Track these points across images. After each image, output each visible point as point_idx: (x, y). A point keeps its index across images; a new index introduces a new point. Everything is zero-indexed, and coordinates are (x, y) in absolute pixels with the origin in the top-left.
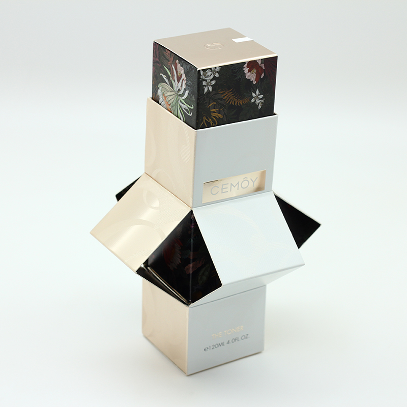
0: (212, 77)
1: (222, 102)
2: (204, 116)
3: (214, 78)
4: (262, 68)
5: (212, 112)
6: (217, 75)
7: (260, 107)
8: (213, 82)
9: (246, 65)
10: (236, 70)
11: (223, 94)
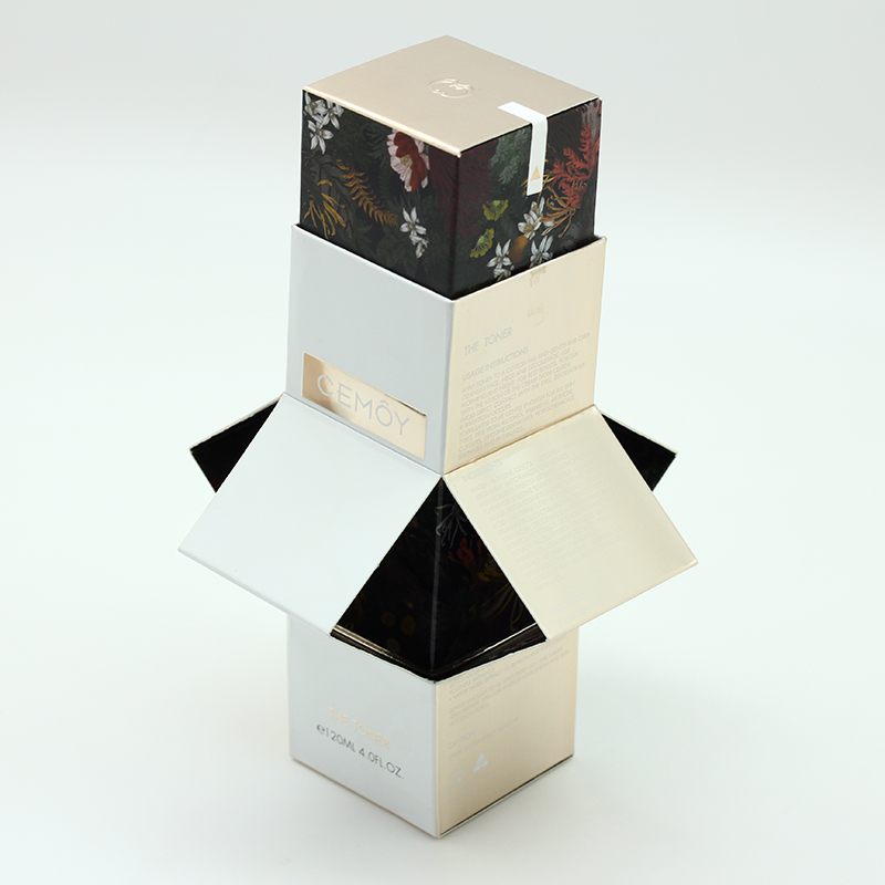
0: (326, 121)
1: (344, 191)
2: (311, 199)
3: (329, 127)
4: (424, 165)
5: (324, 199)
6: (336, 123)
7: (419, 254)
8: (328, 135)
9: (392, 137)
10: (374, 136)
11: (345, 172)
